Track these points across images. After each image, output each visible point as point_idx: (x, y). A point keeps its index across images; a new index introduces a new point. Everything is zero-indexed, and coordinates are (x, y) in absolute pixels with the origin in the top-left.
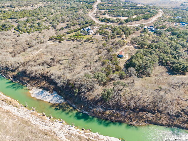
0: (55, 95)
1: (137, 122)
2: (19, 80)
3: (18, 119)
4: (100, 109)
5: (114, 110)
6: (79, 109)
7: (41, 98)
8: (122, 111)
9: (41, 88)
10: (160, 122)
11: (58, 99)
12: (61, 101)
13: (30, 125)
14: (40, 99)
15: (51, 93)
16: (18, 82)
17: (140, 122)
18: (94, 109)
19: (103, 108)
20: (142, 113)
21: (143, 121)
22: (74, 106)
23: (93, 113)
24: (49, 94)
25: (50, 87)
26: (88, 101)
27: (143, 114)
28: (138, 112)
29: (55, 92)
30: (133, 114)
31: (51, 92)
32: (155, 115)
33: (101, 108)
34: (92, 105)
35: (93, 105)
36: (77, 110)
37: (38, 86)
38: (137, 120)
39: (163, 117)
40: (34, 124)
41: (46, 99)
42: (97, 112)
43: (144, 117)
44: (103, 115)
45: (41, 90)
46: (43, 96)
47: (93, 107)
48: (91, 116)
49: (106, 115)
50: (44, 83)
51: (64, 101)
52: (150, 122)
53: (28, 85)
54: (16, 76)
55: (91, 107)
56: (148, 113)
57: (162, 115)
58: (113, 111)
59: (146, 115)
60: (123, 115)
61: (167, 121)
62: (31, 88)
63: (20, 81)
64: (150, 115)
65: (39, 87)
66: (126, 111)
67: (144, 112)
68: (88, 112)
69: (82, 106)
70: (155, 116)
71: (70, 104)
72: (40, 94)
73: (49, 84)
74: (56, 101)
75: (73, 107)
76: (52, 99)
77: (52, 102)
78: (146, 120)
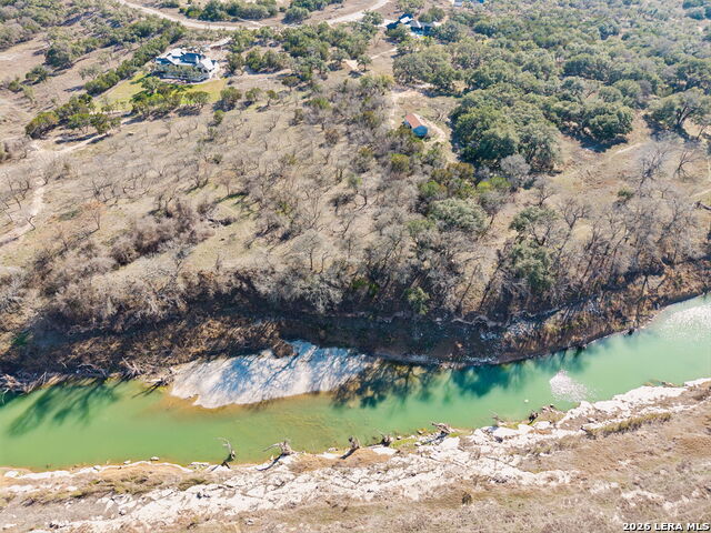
0: (310, 353)
1: (638, 315)
2: (55, 369)
3: (282, 519)
4: (524, 328)
5: (562, 312)
6: (447, 360)
7: (260, 392)
8: (585, 302)
9: (211, 354)
10: (686, 290)
11: (337, 362)
12: (355, 364)
13: (363, 511)
14: (258, 399)
15: (287, 354)
16: (55, 379)
17: (643, 313)
18: (506, 336)
19: (528, 320)
20: (635, 286)
21: (649, 308)
22: (422, 358)
23: (510, 350)
24: (281, 362)
25: (261, 333)
26: (471, 316)
27: (640, 287)
28: (625, 288)
29: (297, 344)
30: (617, 298)
31: (281, 352)
32: (664, 276)
33: (523, 322)
34: (491, 324)
35: (494, 324)
36: (445, 366)
37: (193, 350)
38: (635, 311)
39: (683, 271)
40: (369, 497)
41: (286, 387)
42: (519, 340)
43: (646, 293)
44: (544, 340)
45: (224, 363)
46: (263, 380)
47: (498, 330)
48: (507, 364)
49: (552, 336)
50: (212, 328)
51: (366, 360)
52: (667, 301)
53: (136, 368)
54: (13, 357)
55: (492, 336)
56: (646, 280)
57: (677, 267)
58: (563, 315)
59: (646, 288)
60: (595, 314)
61: (697, 280)
62: (161, 376)
63: (64, 372)
64: (654, 281)
65: (198, 354)
66: (595, 299)
67: (637, 281)
68: (490, 354)
69: (460, 346)
70: (666, 279)
71: (400, 358)
72: (239, 379)
73: (248, 322)
74: (340, 375)
75: (423, 365)
76: (315, 375)
77: (325, 386)
78: (655, 299)
